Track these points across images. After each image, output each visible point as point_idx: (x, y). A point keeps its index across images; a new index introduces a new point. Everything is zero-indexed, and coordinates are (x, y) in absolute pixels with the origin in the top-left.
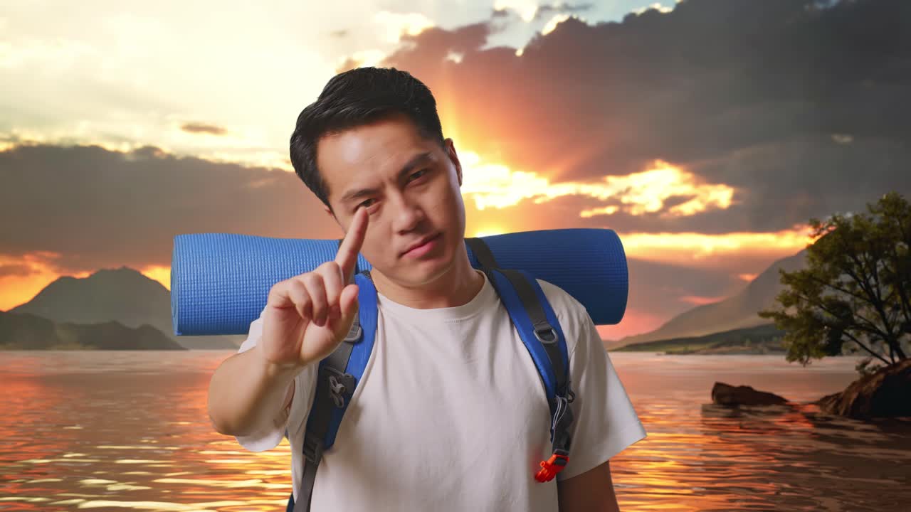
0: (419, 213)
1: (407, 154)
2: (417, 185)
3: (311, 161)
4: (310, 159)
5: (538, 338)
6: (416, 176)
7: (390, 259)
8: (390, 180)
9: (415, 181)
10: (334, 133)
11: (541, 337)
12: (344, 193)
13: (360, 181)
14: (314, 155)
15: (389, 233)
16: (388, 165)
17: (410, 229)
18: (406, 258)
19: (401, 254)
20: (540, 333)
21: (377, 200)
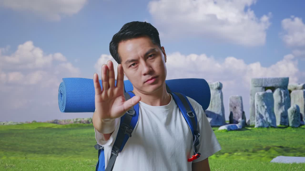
0: (151, 69)
1: (148, 49)
2: (151, 59)
3: (116, 50)
4: (115, 49)
5: (188, 115)
6: (151, 56)
7: (141, 84)
8: (142, 57)
9: (150, 58)
10: (124, 41)
11: (189, 115)
12: (126, 60)
13: (132, 57)
14: (117, 48)
15: (141, 75)
16: (141, 52)
17: (147, 73)
18: (146, 84)
19: (145, 82)
20: (189, 114)
21: (137, 64)
